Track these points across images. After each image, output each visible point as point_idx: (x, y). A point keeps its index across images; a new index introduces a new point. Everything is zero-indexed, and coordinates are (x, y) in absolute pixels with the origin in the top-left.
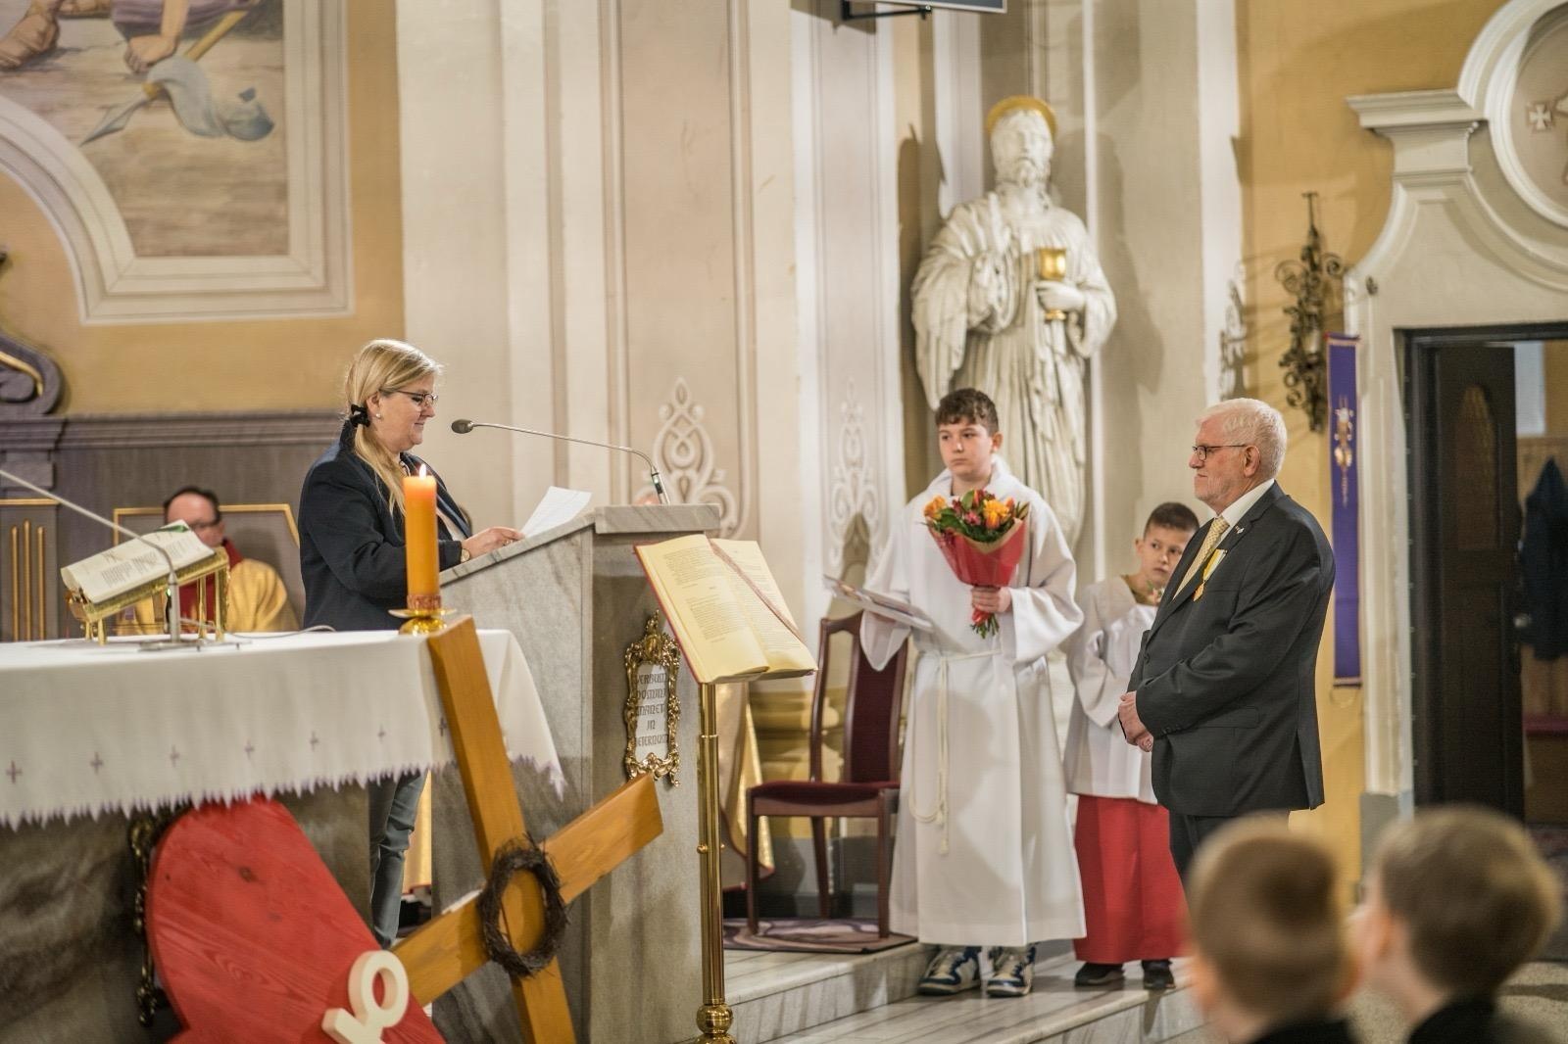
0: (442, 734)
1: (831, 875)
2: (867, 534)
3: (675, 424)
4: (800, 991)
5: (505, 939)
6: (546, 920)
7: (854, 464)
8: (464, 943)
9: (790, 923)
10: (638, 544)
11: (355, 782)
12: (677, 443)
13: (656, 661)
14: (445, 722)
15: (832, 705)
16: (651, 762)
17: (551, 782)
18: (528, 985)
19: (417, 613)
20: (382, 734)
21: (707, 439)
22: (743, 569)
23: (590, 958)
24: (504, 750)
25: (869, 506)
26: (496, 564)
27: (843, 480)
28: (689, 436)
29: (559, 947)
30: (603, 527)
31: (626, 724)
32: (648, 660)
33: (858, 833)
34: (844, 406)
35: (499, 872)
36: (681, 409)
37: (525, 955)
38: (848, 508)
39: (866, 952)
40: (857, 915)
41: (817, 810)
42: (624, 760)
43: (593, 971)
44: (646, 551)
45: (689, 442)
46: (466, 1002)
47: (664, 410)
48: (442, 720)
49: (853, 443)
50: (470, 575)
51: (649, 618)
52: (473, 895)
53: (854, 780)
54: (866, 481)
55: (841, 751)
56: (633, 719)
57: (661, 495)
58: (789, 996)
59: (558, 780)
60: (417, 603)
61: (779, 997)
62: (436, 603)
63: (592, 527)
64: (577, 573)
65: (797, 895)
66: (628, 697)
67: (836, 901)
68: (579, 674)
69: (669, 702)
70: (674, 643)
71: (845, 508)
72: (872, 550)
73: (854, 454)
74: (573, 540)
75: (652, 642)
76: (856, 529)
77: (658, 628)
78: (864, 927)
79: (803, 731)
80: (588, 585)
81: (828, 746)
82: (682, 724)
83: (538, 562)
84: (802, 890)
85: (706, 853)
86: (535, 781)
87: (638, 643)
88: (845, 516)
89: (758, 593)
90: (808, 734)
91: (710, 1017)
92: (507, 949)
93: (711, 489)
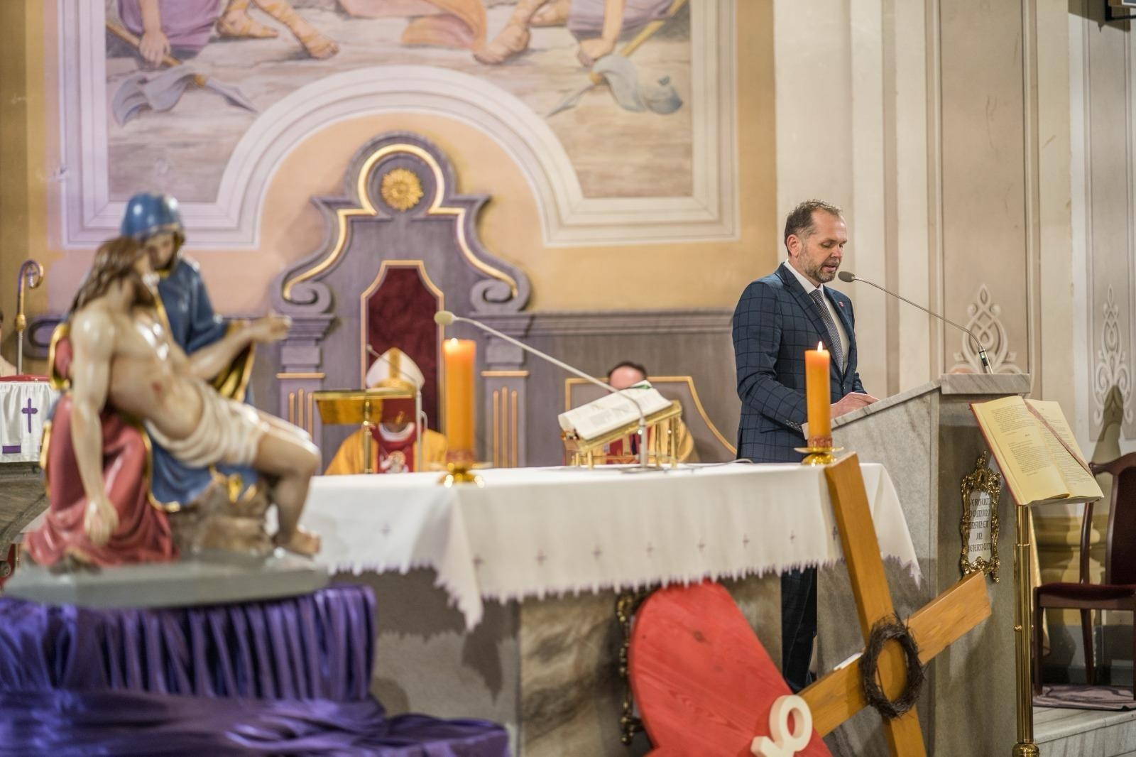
0: (834, 538)
1: (1095, 653)
2: (1122, 402)
3: (979, 318)
4: (1079, 737)
5: (880, 690)
6: (908, 677)
7: (1112, 350)
8: (850, 692)
9: (1065, 688)
10: (972, 403)
11: (774, 572)
12: (981, 332)
13: (984, 489)
14: (837, 529)
15: (1095, 527)
16: (979, 563)
17: (911, 576)
18: (895, 724)
19: (815, 450)
20: (792, 537)
21: (1003, 330)
22: (1049, 423)
23: (935, 705)
24: (878, 551)
25: (1122, 380)
26: (867, 416)
27: (1104, 361)
28: (989, 327)
29: (918, 697)
30: (947, 390)
31: (962, 535)
32: (978, 488)
33: (1115, 622)
34: (1105, 306)
35: (875, 641)
36: (983, 308)
37: (893, 702)
38: (1108, 382)
39: (1125, 709)
40: (1114, 682)
41: (1085, 604)
42: (960, 562)
43: (937, 716)
44: (978, 407)
45: (989, 332)
46: (842, 736)
47: (971, 308)
48: (834, 528)
49: (1112, 333)
50: (847, 424)
51: (979, 457)
52: (856, 657)
53: (1113, 582)
54: (1121, 362)
55: (1104, 562)
56: (967, 531)
57: (987, 367)
58: (1071, 740)
59: (916, 574)
60: (815, 443)
61: (1064, 741)
62: (829, 442)
63: (939, 389)
64: (927, 423)
65: (1070, 667)
66: (963, 515)
67: (1098, 672)
68: (928, 497)
69: (992, 519)
70: (996, 476)
71: (1105, 382)
72: (1125, 413)
73: (1112, 341)
74: (924, 399)
75: (981, 475)
76: (1113, 397)
77: (986, 464)
78: (1121, 692)
79: (1075, 546)
80: (936, 432)
81: (1093, 558)
82: (1001, 536)
83: (898, 415)
84: (1073, 663)
85: (1020, 631)
86: (895, 576)
87: (970, 476)
88: (1105, 389)
89: (1060, 440)
90: (1079, 548)
91: (1022, 752)
92: (881, 697)
93: (1006, 367)
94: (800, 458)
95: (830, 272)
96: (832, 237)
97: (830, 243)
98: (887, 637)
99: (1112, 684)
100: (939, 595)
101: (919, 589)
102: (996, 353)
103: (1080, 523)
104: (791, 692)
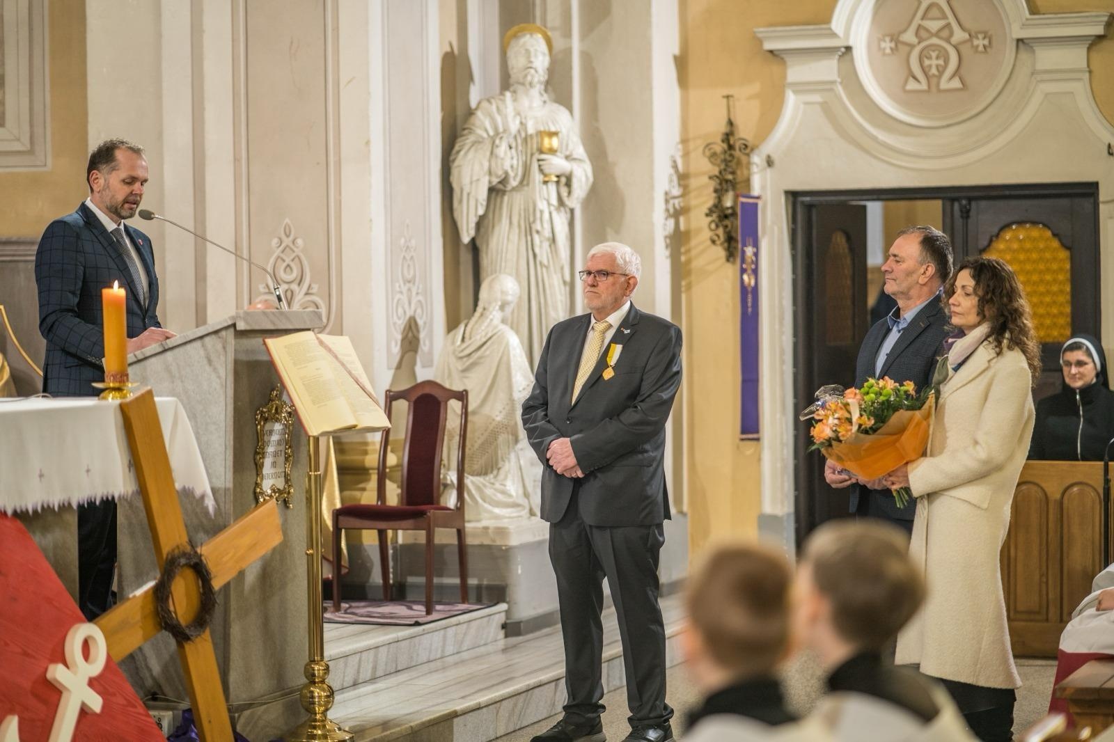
0: (130, 471)
1: (391, 570)
2: (418, 331)
3: (283, 252)
4: (372, 652)
5: (174, 615)
6: (202, 601)
7: (409, 282)
8: (144, 617)
9: (362, 604)
10: (266, 338)
11: (70, 504)
12: (285, 264)
13: (277, 420)
14: (132, 461)
15: (392, 451)
16: (274, 491)
17: (205, 505)
18: (188, 647)
19: (111, 385)
20: (88, 471)
21: (305, 263)
22: (340, 357)
23: (230, 627)
24: (172, 482)
25: (419, 311)
26: (165, 351)
27: (401, 292)
28: (293, 260)
29: (211, 620)
30: (241, 326)
31: (256, 464)
32: (272, 419)
33: (410, 541)
34: (403, 240)
35: (169, 569)
36: (287, 241)
37: (187, 627)
38: (405, 312)
39: (417, 624)
40: (409, 597)
41: (382, 525)
42: (255, 490)
43: (232, 637)
44: (272, 343)
45: (292, 265)
46: (141, 659)
47: (275, 241)
48: (130, 461)
49: (409, 266)
50: (146, 358)
51: (273, 390)
52: (151, 584)
53: (409, 503)
54: (417, 294)
55: (400, 484)
56: (261, 460)
57: (281, 303)
58: (364, 654)
59: (210, 503)
60: (112, 378)
61: (358, 656)
62: (125, 378)
63: (234, 325)
64: (223, 358)
65: (368, 584)
66: (258, 445)
67: (394, 589)
68: (224, 429)
69: (286, 449)
70: (290, 408)
71: (403, 312)
72: (422, 342)
73: (409, 274)
74: (220, 334)
75: (275, 406)
76: (410, 327)
77: (279, 397)
78: (415, 607)
79: (373, 469)
80: (231, 366)
81: (390, 480)
82: (295, 464)
83: (195, 350)
84: (371, 580)
85: (312, 555)
86: (192, 504)
87: (265, 407)
88: (402, 318)
89: (350, 373)
90: (376, 471)
91: (314, 670)
92: (175, 622)
93: (308, 298)
94: (97, 393)
95: (131, 209)
96: (134, 174)
97: (131, 181)
98: (181, 564)
99: (408, 599)
100: (235, 520)
101: (213, 517)
102: (299, 284)
103: (378, 447)
104: (86, 620)
